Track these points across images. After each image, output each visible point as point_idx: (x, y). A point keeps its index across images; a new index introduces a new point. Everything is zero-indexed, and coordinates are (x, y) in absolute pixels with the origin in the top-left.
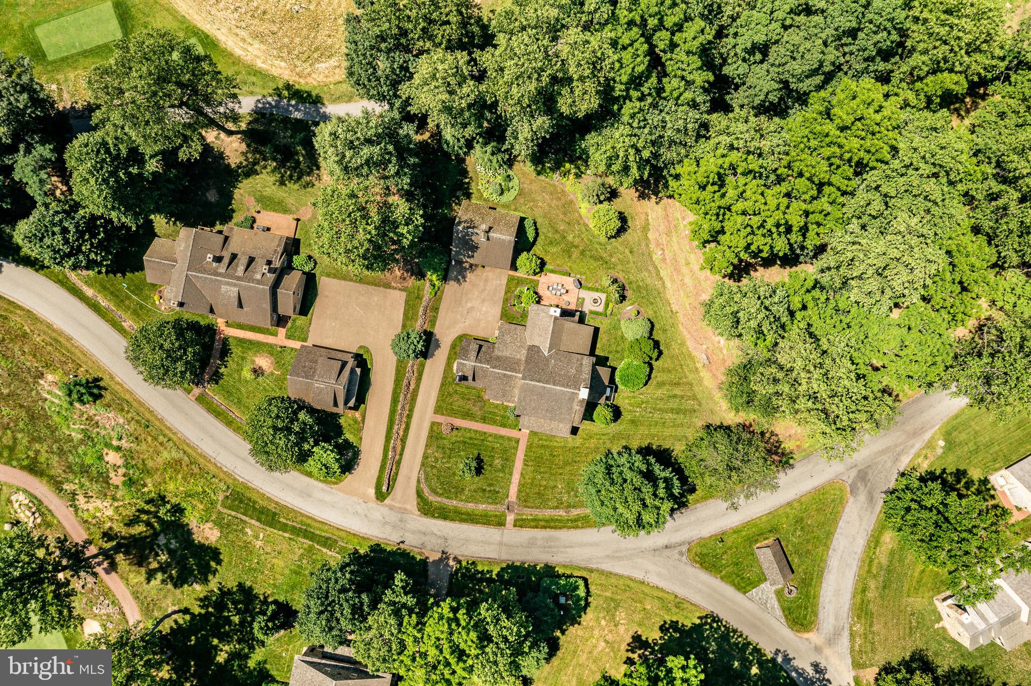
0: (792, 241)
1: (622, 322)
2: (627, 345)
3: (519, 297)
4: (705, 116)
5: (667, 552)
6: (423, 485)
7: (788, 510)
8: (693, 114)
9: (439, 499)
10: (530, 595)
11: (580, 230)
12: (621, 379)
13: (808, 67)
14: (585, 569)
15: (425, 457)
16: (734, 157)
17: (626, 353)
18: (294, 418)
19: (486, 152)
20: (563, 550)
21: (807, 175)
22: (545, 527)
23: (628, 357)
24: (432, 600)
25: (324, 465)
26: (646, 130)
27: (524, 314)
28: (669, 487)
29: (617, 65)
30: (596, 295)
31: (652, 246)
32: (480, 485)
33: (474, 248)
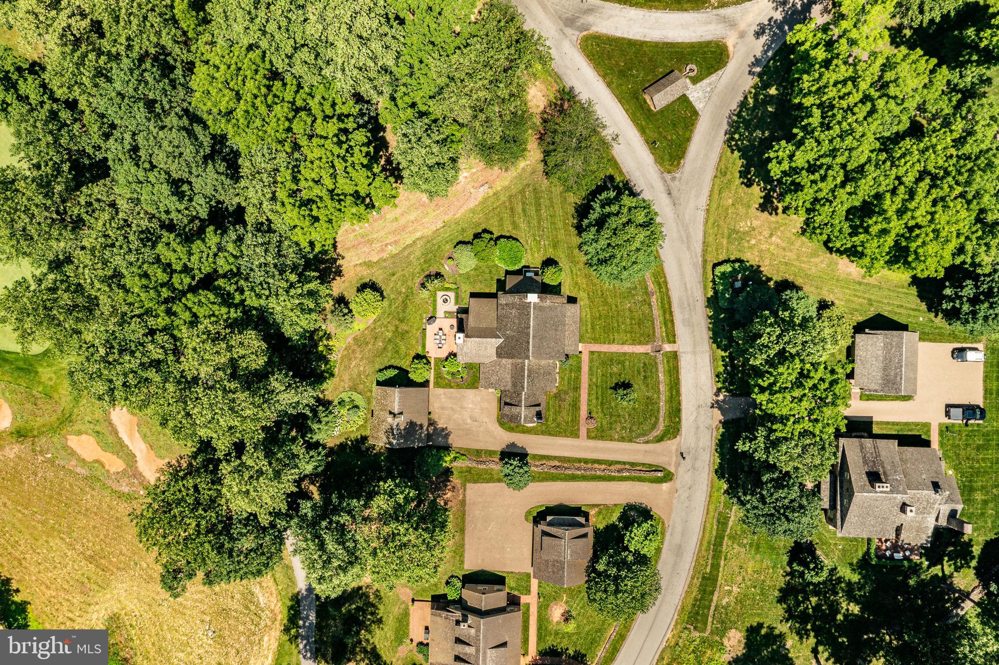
0: (355, 126)
1: (461, 272)
2: (481, 264)
3: (453, 374)
4: (249, 228)
5: (675, 193)
6: (651, 437)
7: (614, 86)
8: (249, 239)
9: (661, 419)
10: (737, 316)
11: (380, 327)
12: (515, 264)
13: (187, 141)
14: (704, 268)
15: (622, 439)
16: (282, 195)
17: (490, 263)
18: (604, 575)
19: (319, 429)
20: (690, 293)
21: (287, 124)
22: (671, 313)
23: (493, 261)
24: (757, 411)
25: (646, 537)
26: (271, 281)
27: (469, 367)
28: (609, 202)
29: (213, 319)
30: (440, 301)
31: (385, 255)
32: (640, 382)
33: (412, 424)
